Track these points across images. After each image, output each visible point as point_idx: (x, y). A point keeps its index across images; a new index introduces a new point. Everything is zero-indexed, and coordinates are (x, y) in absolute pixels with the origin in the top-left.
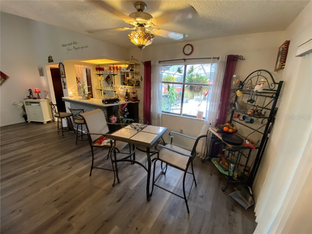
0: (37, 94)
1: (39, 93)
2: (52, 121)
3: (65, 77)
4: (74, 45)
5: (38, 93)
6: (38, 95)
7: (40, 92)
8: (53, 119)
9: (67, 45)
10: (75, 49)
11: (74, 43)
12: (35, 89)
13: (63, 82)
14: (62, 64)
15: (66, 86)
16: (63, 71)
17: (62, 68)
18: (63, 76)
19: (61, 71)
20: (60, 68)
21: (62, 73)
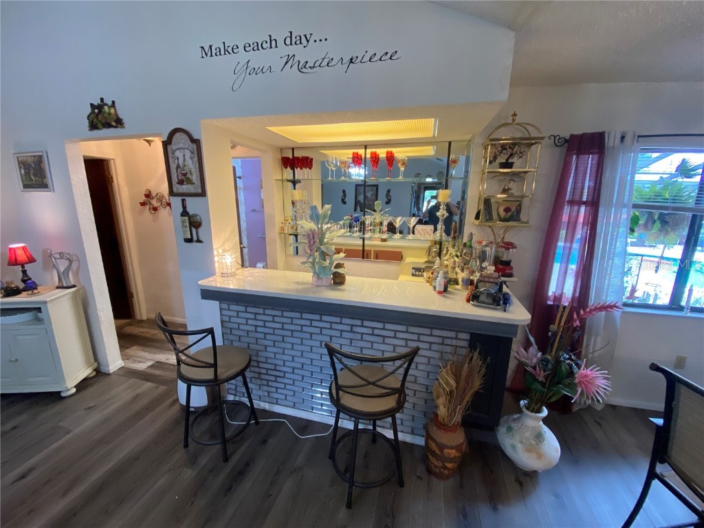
0: (19, 268)
1: (27, 267)
2: (95, 373)
3: (203, 194)
4: (291, 50)
5: (23, 267)
6: (24, 272)
7: (31, 260)
8: (96, 365)
9: (234, 49)
10: (296, 66)
11: (291, 39)
12: (11, 249)
13: (185, 212)
14: (190, 135)
15: (200, 230)
16: (191, 165)
17: (188, 154)
18: (185, 188)
19: (178, 166)
20: (174, 151)
21: (181, 177)
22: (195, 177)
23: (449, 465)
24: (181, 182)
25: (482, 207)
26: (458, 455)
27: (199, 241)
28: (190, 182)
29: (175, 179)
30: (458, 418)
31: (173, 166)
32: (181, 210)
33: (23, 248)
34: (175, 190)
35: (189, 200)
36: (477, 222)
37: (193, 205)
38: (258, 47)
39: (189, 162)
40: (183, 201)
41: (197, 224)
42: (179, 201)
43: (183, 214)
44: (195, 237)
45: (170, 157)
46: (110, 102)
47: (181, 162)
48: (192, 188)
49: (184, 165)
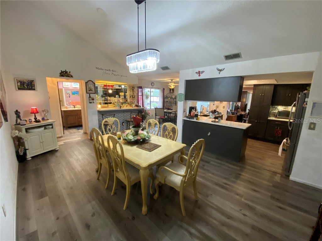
3: (95, 93)
4: (113, 72)
5: (35, 114)
6: (35, 116)
7: (37, 112)
9: (103, 69)
10: (114, 75)
11: (113, 71)
12: (32, 109)
13: (90, 97)
14: (92, 82)
15: (94, 101)
16: (93, 87)
17: (92, 85)
18: (90, 92)
19: (89, 88)
20: (88, 85)
21: (90, 90)
24: (90, 91)
25: (131, 96)
27: (93, 103)
28: (92, 91)
29: (88, 90)
31: (88, 88)
32: (89, 96)
33: (36, 109)
34: (88, 92)
35: (91, 94)
37: (92, 95)
38: (107, 70)
40: (90, 95)
41: (93, 99)
42: (88, 94)
43: (89, 97)
44: (92, 102)
45: (87, 85)
46: (69, 71)
47: (90, 87)
48: (92, 92)
49: (91, 87)
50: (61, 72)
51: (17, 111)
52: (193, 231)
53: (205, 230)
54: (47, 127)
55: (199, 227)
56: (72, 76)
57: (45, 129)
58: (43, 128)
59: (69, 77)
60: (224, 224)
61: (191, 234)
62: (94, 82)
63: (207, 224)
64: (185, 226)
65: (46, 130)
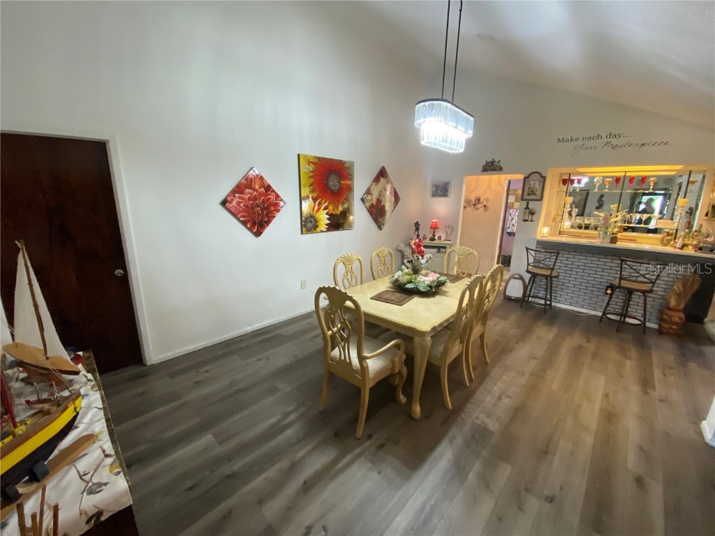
3: (541, 200)
4: (609, 140)
5: (434, 230)
6: (434, 232)
7: (437, 228)
9: (577, 140)
10: (610, 147)
12: (433, 222)
13: (527, 208)
14: (541, 175)
15: (534, 216)
16: (538, 187)
17: (537, 182)
18: (530, 197)
19: (530, 187)
20: (529, 181)
21: (530, 192)
22: (538, 193)
23: (674, 327)
24: (529, 194)
25: (710, 210)
26: (680, 321)
27: (532, 221)
28: (535, 194)
29: (526, 193)
30: (682, 307)
31: (527, 188)
32: (525, 206)
33: (438, 222)
34: (524, 198)
35: (531, 203)
36: (706, 218)
37: (532, 205)
38: (591, 139)
39: (537, 186)
40: (528, 202)
41: (532, 213)
42: (525, 203)
43: (525, 209)
44: (530, 219)
45: (526, 183)
46: (497, 161)
47: (532, 186)
48: (535, 197)
49: (534, 187)
50: (485, 163)
51: (417, 223)
52: (292, 417)
53: (289, 432)
54: (441, 250)
55: (297, 426)
56: (501, 169)
57: (439, 252)
58: (435, 250)
59: (495, 170)
60: (294, 467)
61: (289, 414)
62: (544, 175)
63: (301, 440)
64: (302, 410)
65: (438, 254)
